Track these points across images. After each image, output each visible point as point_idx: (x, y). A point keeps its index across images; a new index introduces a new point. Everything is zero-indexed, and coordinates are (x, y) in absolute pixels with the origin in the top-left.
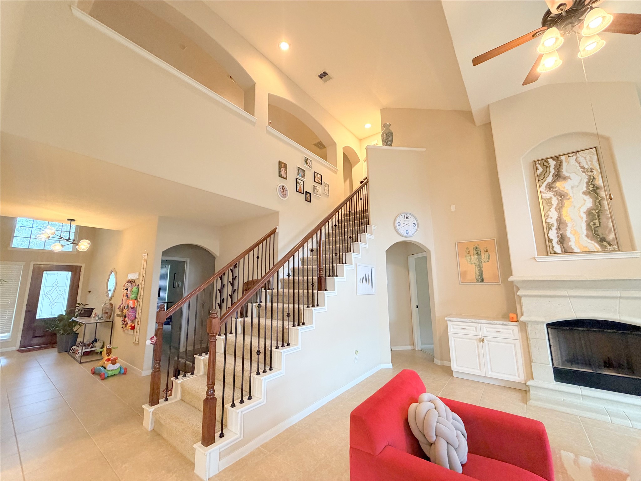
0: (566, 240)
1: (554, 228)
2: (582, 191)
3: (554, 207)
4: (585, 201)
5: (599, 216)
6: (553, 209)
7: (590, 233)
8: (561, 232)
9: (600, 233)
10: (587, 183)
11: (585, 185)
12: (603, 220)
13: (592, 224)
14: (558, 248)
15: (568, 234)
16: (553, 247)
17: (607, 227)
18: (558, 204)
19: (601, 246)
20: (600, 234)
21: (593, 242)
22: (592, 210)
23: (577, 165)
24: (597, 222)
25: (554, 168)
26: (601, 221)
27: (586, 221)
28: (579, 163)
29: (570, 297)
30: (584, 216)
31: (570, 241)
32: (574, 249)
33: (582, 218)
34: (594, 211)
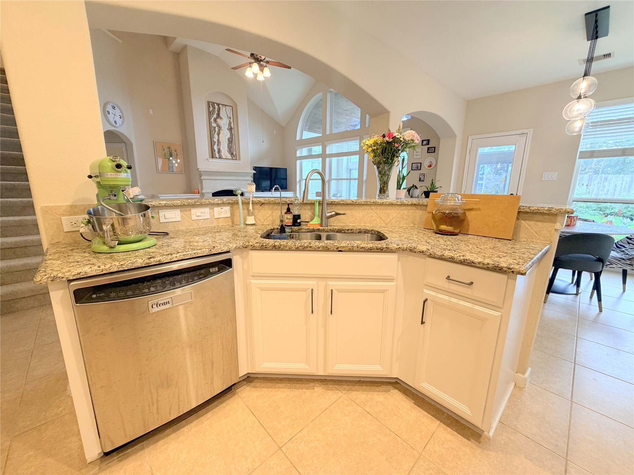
0: (220, 151)
1: (216, 144)
2: (227, 128)
3: (216, 132)
4: (227, 133)
5: (231, 142)
6: (216, 134)
7: (228, 150)
8: (219, 147)
9: (231, 150)
11: (228, 125)
12: (233, 145)
13: (229, 145)
14: (217, 156)
15: (221, 149)
16: (215, 154)
17: (234, 148)
18: (218, 132)
19: (232, 156)
21: (229, 154)
23: (226, 113)
24: (231, 145)
25: (217, 110)
27: (227, 144)
28: (226, 112)
29: (221, 180)
30: (227, 141)
31: (222, 152)
32: (223, 157)
33: (226, 141)
34: (230, 139)
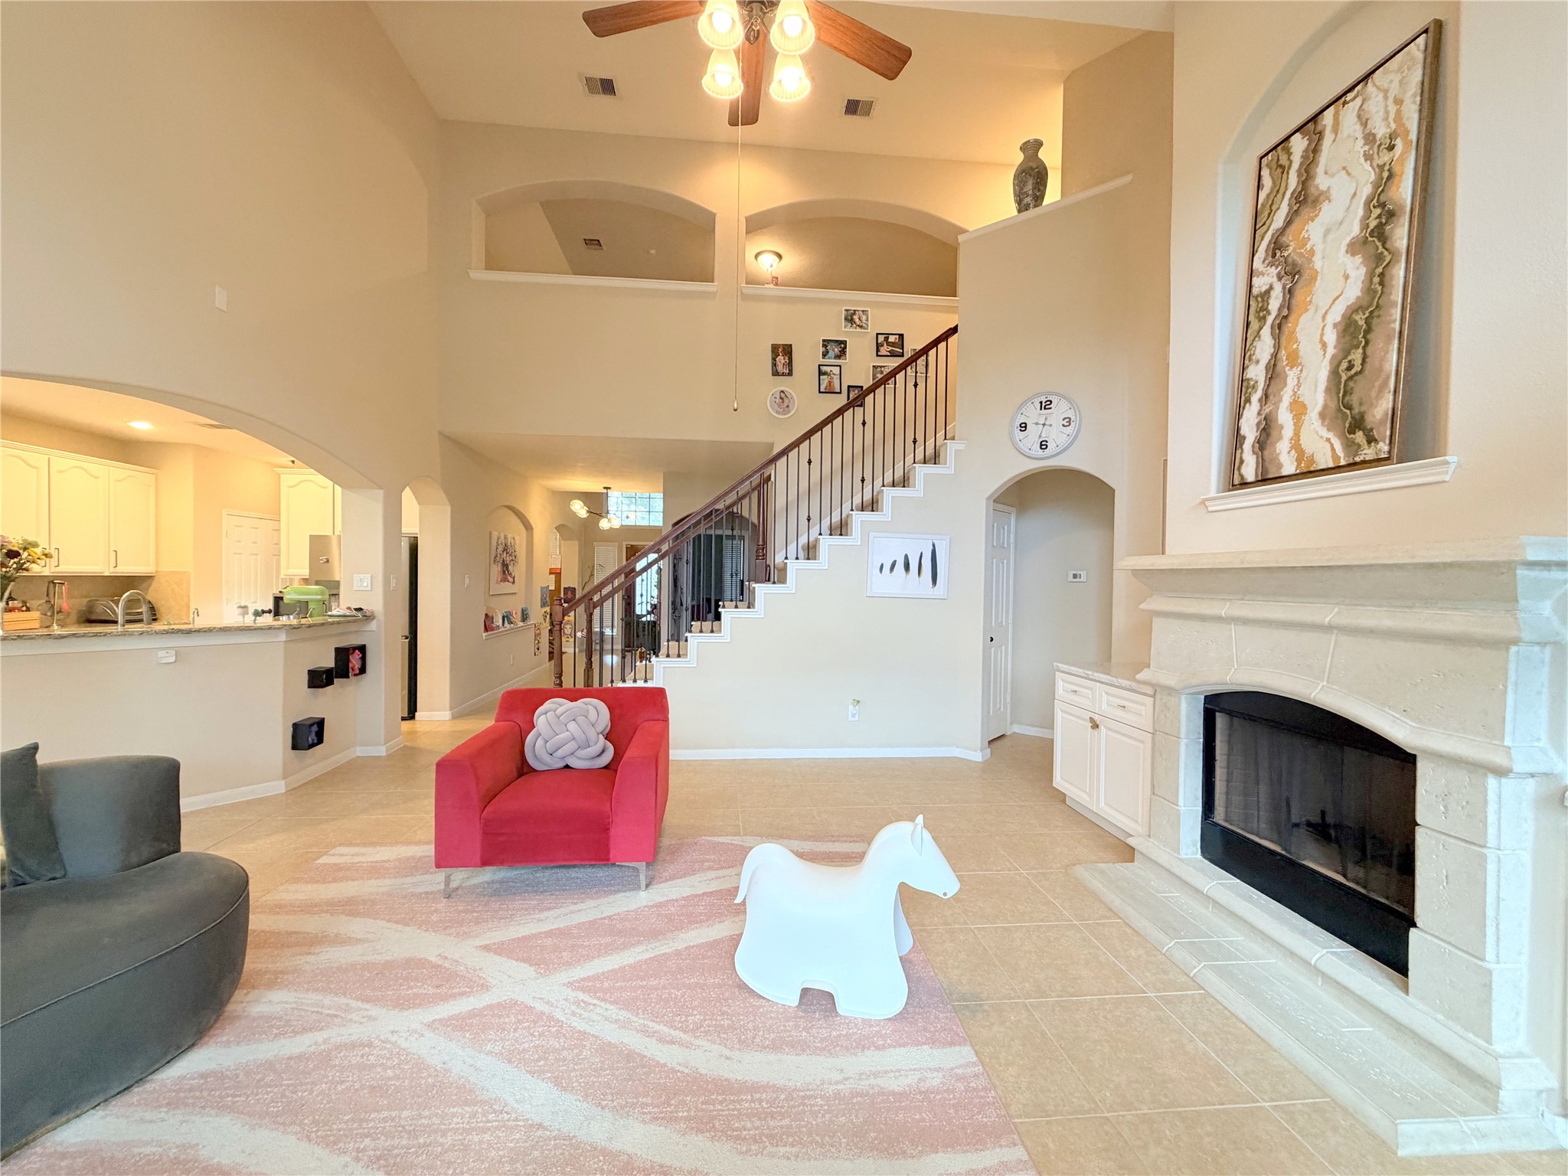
0: (1274, 433)
1: (1255, 398)
2: (1349, 240)
3: (1270, 319)
5: (1368, 331)
6: (1266, 331)
7: (1333, 405)
8: (1267, 409)
9: (1354, 399)
10: (1368, 202)
11: (1361, 213)
12: (1377, 344)
13: (1344, 365)
14: (1250, 467)
15: (1284, 417)
16: (1242, 462)
17: (1380, 369)
18: (1280, 310)
19: (1351, 446)
20: (1355, 405)
21: (1330, 435)
22: (1356, 311)
23: (1359, 131)
24: (1357, 356)
25: (1299, 170)
26: (1368, 352)
27: (1334, 357)
28: (1366, 124)
30: (1331, 337)
31: (1280, 438)
32: (1280, 466)
33: (1324, 345)
34: (1357, 317)
